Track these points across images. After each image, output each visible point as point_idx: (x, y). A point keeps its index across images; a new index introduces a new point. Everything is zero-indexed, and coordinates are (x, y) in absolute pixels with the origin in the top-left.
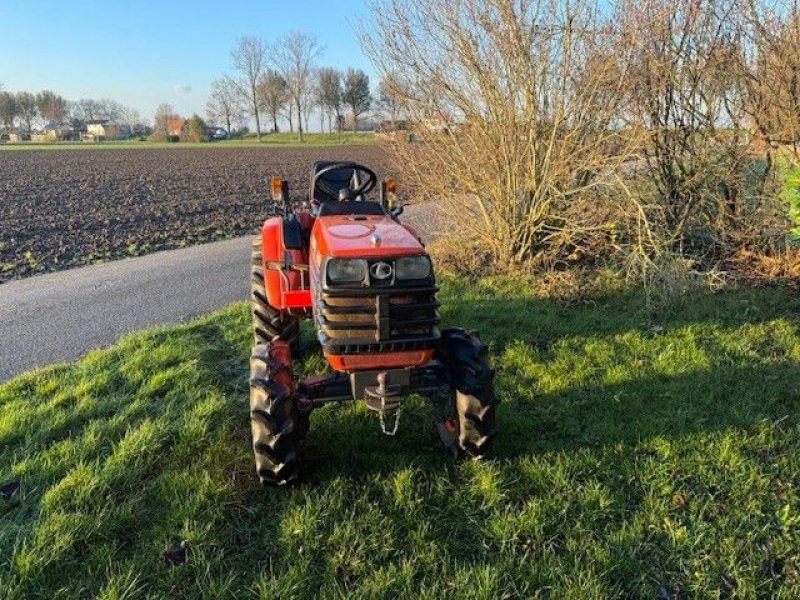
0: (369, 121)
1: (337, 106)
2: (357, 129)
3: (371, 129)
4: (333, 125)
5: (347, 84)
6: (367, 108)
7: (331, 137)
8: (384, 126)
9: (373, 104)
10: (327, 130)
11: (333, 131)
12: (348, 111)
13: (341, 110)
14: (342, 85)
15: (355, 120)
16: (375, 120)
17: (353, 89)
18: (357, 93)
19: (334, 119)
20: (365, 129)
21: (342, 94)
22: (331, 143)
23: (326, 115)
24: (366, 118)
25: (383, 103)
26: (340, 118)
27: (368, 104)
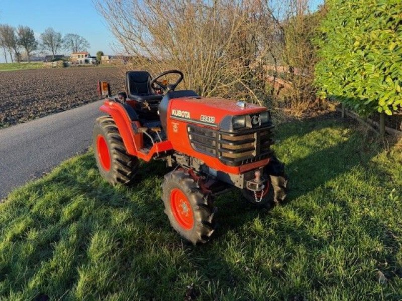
0: (37, 56)
1: (15, 47)
2: (30, 61)
3: (39, 60)
4: (13, 59)
5: (19, 34)
6: (35, 48)
7: (14, 65)
8: (48, 58)
9: (38, 46)
10: (9, 61)
11: (14, 62)
12: (22, 50)
13: (18, 49)
14: (16, 35)
15: (28, 55)
16: (41, 55)
17: (24, 37)
18: (27, 40)
19: (13, 55)
20: (35, 60)
21: (17, 40)
22: (14, 69)
23: (8, 53)
24: (35, 54)
25: (45, 45)
26: (18, 54)
27: (35, 46)
